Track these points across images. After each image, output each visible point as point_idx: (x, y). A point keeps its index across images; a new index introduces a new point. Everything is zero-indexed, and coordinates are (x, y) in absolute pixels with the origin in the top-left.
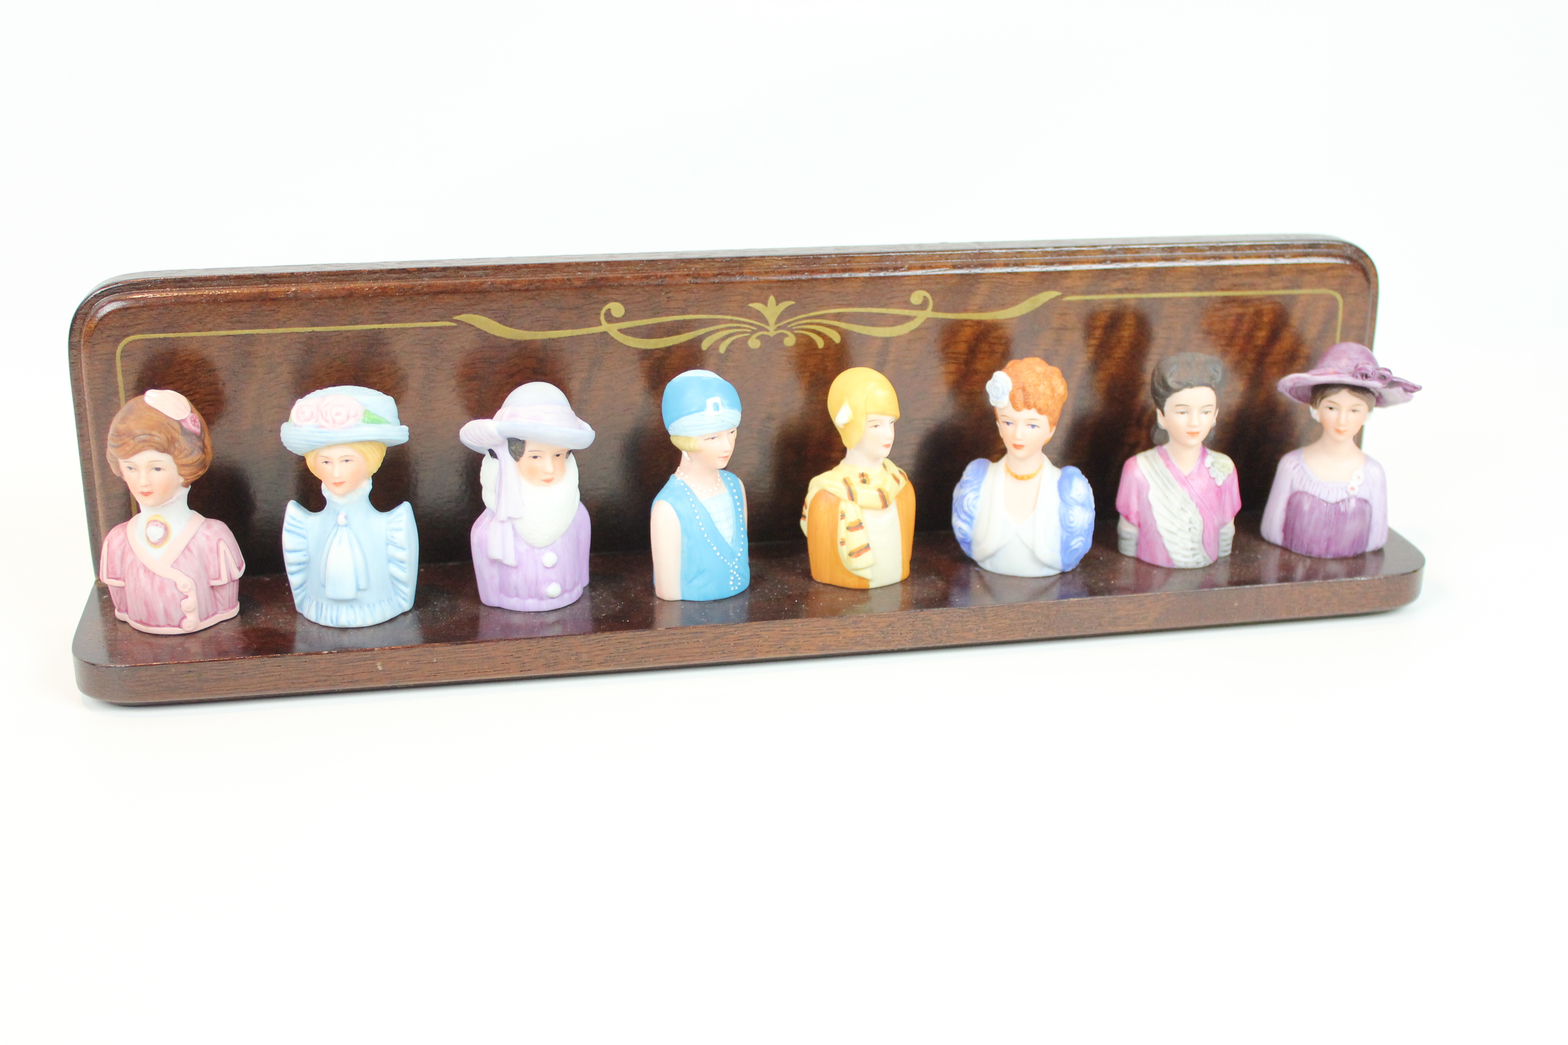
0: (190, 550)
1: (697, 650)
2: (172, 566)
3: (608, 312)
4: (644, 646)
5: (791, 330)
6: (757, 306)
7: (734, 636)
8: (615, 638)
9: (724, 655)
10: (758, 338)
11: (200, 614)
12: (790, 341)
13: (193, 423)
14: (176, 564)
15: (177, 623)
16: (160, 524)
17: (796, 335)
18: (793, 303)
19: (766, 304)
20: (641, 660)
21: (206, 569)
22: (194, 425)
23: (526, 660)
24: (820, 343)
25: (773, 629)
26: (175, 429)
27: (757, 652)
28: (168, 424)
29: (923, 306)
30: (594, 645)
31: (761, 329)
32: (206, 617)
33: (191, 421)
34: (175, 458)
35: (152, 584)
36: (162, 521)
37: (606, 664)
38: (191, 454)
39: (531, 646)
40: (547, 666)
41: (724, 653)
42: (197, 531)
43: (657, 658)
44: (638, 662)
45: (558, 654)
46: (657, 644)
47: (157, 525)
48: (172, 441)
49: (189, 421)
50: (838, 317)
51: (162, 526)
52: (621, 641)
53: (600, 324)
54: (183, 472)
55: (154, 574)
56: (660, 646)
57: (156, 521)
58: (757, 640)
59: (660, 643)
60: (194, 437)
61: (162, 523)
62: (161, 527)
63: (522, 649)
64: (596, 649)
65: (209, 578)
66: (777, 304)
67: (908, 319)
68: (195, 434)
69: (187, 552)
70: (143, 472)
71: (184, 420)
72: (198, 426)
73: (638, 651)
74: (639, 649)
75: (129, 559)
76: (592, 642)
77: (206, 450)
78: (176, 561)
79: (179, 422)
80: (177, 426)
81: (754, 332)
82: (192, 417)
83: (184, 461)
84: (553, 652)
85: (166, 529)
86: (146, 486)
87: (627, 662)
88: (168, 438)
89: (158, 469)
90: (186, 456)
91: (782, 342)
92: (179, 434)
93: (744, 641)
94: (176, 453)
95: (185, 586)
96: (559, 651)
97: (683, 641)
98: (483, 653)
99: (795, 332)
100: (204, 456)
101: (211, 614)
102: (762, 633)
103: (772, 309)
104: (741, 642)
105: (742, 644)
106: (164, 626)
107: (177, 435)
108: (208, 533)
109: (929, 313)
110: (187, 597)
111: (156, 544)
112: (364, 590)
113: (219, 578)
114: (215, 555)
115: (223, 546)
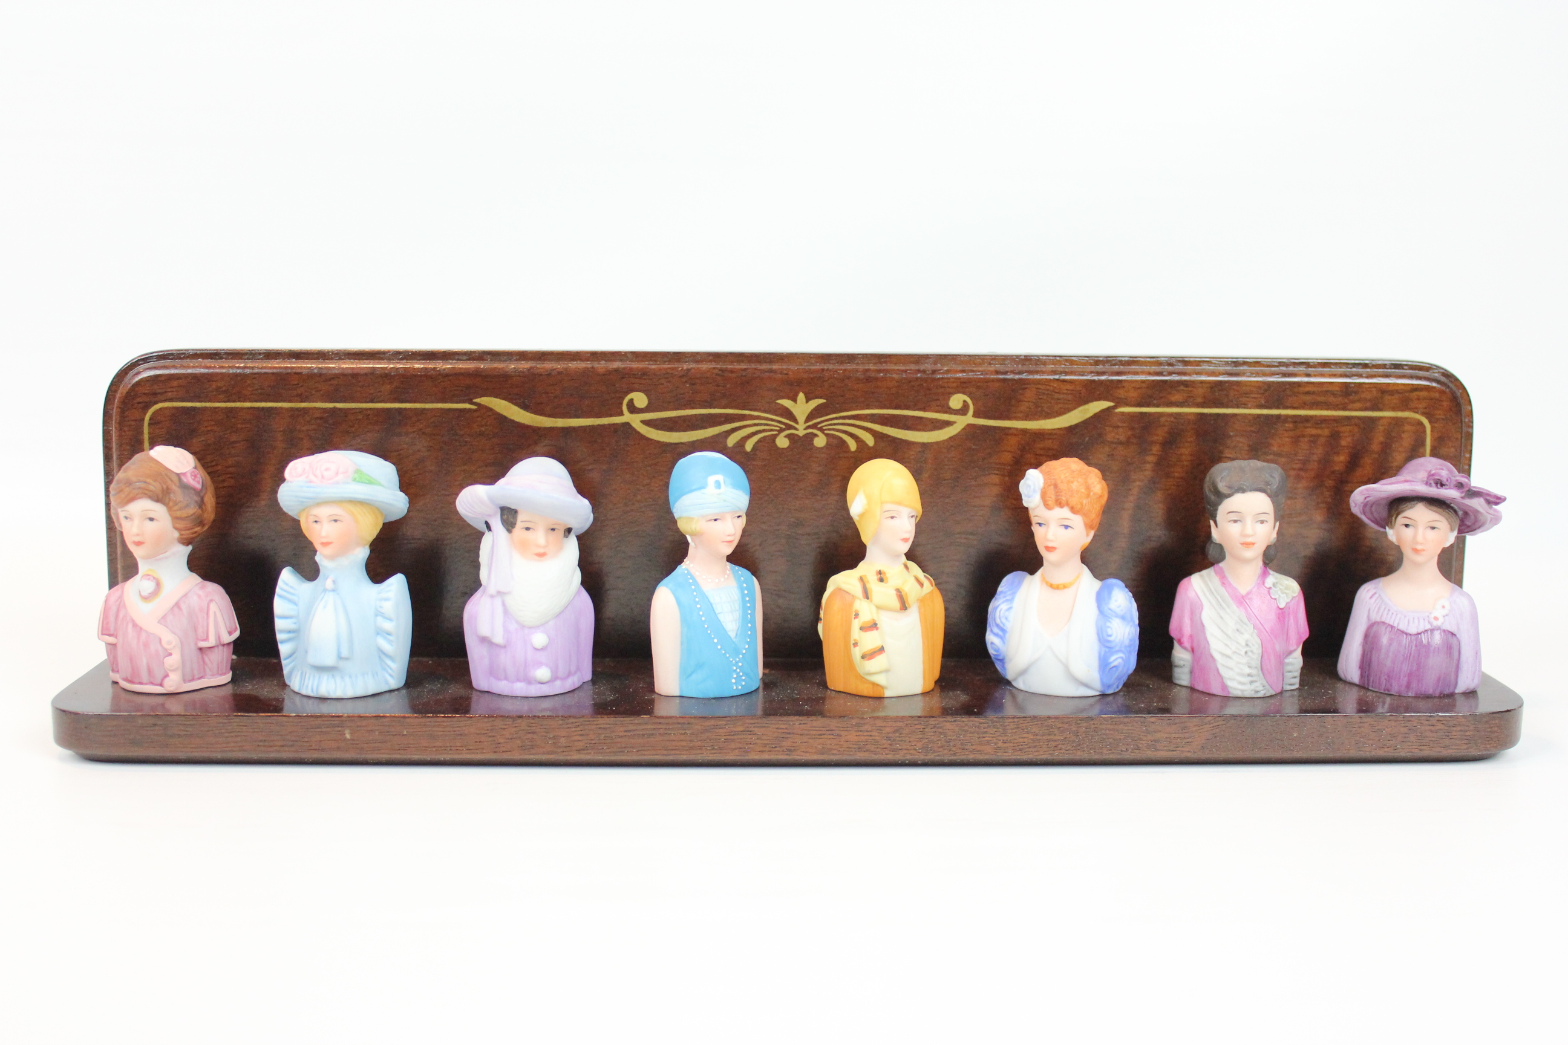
0: (180, 608)
1: (684, 744)
2: (159, 622)
3: (631, 401)
4: (625, 734)
5: (821, 430)
6: (786, 403)
7: (725, 730)
8: (595, 723)
9: (713, 751)
10: (786, 436)
11: (184, 675)
12: (820, 441)
13: (193, 477)
14: (163, 620)
15: (159, 681)
16: (152, 578)
17: (827, 435)
18: (822, 401)
19: (795, 400)
20: (623, 750)
21: (196, 630)
22: (194, 480)
23: (501, 741)
24: (853, 445)
25: (766, 725)
26: (172, 481)
27: (750, 750)
28: (166, 475)
29: (963, 411)
30: (574, 729)
31: (789, 427)
32: (191, 678)
33: (192, 475)
34: (169, 509)
35: (139, 638)
36: (155, 576)
37: (586, 752)
38: (187, 508)
39: (506, 725)
40: (523, 748)
41: (713, 749)
42: (190, 591)
43: (640, 749)
44: (620, 752)
45: (535, 736)
46: (641, 733)
47: (149, 579)
48: (168, 492)
49: (189, 475)
50: (873, 419)
51: (154, 581)
52: (602, 726)
53: (621, 414)
54: (178, 526)
55: (141, 628)
56: (643, 735)
57: (148, 575)
58: (750, 737)
59: (644, 732)
60: (193, 492)
61: (154, 578)
62: (152, 581)
63: (496, 728)
64: (576, 733)
65: (197, 639)
66: (807, 402)
67: (948, 424)
68: (194, 489)
69: (176, 609)
70: (136, 521)
71: (184, 474)
72: (198, 482)
73: (619, 740)
74: (622, 737)
75: (122, 616)
76: (569, 726)
77: (204, 507)
78: (164, 617)
79: (178, 475)
80: (175, 479)
81: (781, 430)
82: (193, 472)
83: (179, 513)
84: (529, 733)
85: (158, 584)
86: (139, 536)
87: (608, 751)
88: (163, 489)
89: (151, 519)
90: (182, 509)
91: (812, 440)
92: (176, 486)
93: (735, 737)
94: (171, 504)
95: (169, 643)
96: (533, 733)
97: (669, 732)
98: (456, 729)
99: (826, 432)
100: (200, 512)
101: (197, 677)
102: (756, 729)
103: (801, 407)
104: (732, 737)
105: (733, 740)
106: (146, 684)
107: (174, 487)
108: (201, 593)
109: (969, 419)
110: (170, 654)
111: (146, 599)
112: (347, 659)
113: (207, 639)
114: (205, 616)
115: (213, 607)
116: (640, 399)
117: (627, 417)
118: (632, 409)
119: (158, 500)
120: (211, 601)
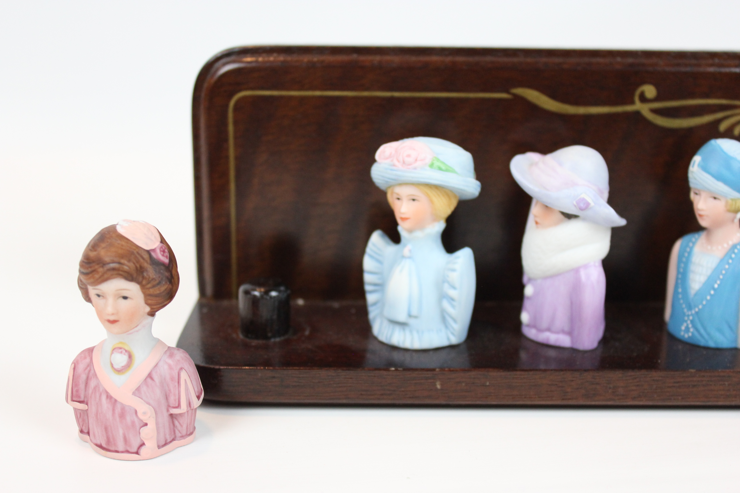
0: (152, 379)
2: (134, 394)
8: (650, 376)
11: (158, 441)
13: (162, 253)
14: (137, 392)
15: (135, 450)
16: (124, 351)
21: (167, 398)
22: (163, 255)
23: (569, 390)
26: (143, 259)
28: (138, 253)
32: (163, 443)
33: (161, 251)
34: (143, 287)
35: (114, 410)
36: (127, 348)
38: (159, 283)
39: (574, 377)
40: (586, 396)
42: (160, 360)
47: (121, 352)
48: (140, 270)
49: (158, 251)
51: (127, 354)
52: (655, 379)
54: (150, 302)
55: (116, 401)
57: (120, 348)
60: (162, 267)
61: (126, 351)
62: (125, 354)
63: (566, 380)
64: (632, 384)
65: (169, 406)
68: (163, 264)
69: (149, 380)
70: (110, 301)
71: (154, 250)
72: (167, 257)
75: (92, 384)
76: (628, 378)
77: (173, 280)
78: (138, 389)
79: (148, 252)
80: (146, 256)
82: (161, 247)
83: (151, 291)
85: (130, 357)
86: (113, 314)
88: (136, 267)
89: (125, 298)
90: (154, 286)
92: (147, 263)
94: (144, 282)
95: (145, 413)
100: (170, 286)
101: (169, 440)
106: (122, 452)
107: (146, 265)
108: (170, 361)
110: (146, 424)
111: (119, 371)
112: (416, 317)
113: (179, 406)
114: (177, 384)
115: (184, 376)
116: (650, 91)
117: (638, 106)
118: (643, 99)
119: (129, 277)
120: (181, 369)
